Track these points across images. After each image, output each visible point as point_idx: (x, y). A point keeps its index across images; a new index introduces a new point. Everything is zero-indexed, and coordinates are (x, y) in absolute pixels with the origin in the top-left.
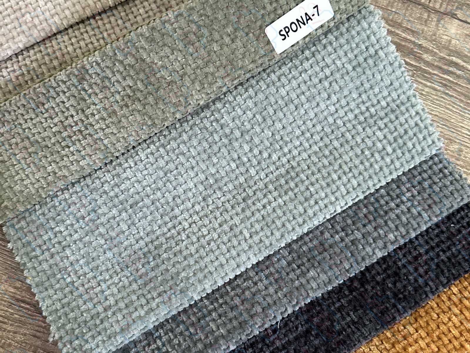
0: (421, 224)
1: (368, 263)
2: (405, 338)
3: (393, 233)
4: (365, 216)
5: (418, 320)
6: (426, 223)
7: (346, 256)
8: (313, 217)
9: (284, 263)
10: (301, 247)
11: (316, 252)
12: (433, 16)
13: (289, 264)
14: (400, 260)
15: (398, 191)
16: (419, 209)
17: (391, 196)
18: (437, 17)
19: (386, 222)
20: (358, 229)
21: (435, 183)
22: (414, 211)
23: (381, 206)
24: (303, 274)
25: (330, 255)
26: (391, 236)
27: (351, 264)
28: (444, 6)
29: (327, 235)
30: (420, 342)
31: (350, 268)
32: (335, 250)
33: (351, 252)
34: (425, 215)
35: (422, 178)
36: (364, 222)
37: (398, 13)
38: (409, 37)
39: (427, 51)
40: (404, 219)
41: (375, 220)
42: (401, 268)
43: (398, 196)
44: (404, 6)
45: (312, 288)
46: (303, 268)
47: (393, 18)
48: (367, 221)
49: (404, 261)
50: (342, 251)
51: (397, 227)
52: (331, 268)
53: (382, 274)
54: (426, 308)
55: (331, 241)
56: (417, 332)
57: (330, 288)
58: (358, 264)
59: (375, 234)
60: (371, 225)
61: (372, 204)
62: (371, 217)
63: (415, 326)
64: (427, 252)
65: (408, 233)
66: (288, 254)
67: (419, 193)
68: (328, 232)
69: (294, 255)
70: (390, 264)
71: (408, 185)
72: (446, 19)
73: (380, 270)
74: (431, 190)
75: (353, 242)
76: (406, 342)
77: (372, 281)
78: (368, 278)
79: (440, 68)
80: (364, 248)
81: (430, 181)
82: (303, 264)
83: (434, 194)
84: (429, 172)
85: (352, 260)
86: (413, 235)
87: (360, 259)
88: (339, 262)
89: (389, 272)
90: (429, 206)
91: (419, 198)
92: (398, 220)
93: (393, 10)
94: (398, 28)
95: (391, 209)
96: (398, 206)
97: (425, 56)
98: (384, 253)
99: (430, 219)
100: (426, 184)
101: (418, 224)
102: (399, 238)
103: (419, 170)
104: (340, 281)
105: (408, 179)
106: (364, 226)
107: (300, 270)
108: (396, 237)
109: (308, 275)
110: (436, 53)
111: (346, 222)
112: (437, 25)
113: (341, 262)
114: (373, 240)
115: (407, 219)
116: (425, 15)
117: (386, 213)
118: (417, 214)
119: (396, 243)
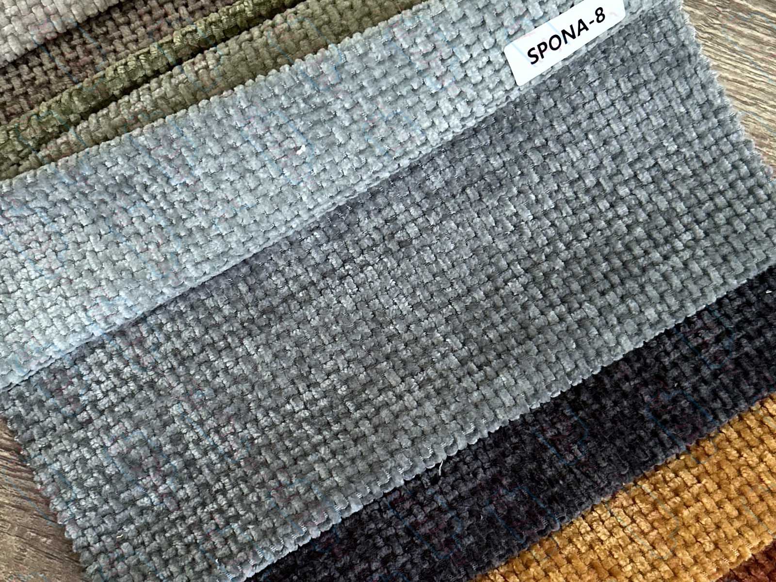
0: (706, 290)
1: (606, 360)
2: (676, 492)
3: (655, 307)
4: (606, 276)
5: (702, 461)
6: (716, 289)
7: (567, 349)
9: (453, 360)
10: (485, 333)
11: (513, 341)
13: (462, 362)
14: (668, 354)
15: (667, 230)
16: (705, 263)
17: (654, 240)
19: (642, 287)
20: (591, 300)
21: (738, 215)
22: (695, 267)
23: (635, 258)
24: (488, 380)
25: (538, 347)
26: (651, 313)
27: (575, 362)
29: (533, 311)
30: (705, 500)
31: (573, 370)
32: (548, 337)
33: (576, 341)
34: (714, 274)
35: (715, 205)
36: (601, 288)
40: (676, 281)
41: (622, 283)
42: (669, 368)
43: (667, 241)
45: (504, 404)
46: (488, 369)
48: (608, 286)
49: (674, 356)
50: (559, 339)
51: (662, 296)
52: (538, 369)
53: (633, 379)
54: (717, 440)
55: (540, 321)
56: (699, 482)
57: (536, 406)
58: (588, 362)
59: (622, 309)
60: (615, 292)
61: (619, 255)
62: (615, 279)
63: (695, 471)
64: (718, 339)
65: (682, 306)
66: (461, 346)
67: (707, 234)
68: (537, 306)
69: (472, 348)
70: (648, 361)
71: (687, 219)
73: (629, 372)
74: (730, 229)
75: (580, 323)
76: (677, 500)
77: (615, 391)
78: (608, 386)
80: (600, 334)
81: (728, 212)
82: (488, 363)
83: (735, 235)
84: (730, 194)
85: (577, 355)
86: (692, 311)
87: (592, 353)
88: (554, 359)
89: (646, 375)
90: (725, 258)
91: (706, 243)
92: (664, 284)
95: (653, 264)
96: (666, 258)
98: (637, 344)
99: (725, 283)
100: (720, 218)
101: (702, 290)
102: (665, 316)
103: (710, 191)
104: (554, 393)
105: (689, 208)
106: (603, 294)
107: (482, 373)
108: (659, 314)
109: (496, 381)
111: (569, 287)
113: (558, 358)
114: (618, 319)
115: (682, 283)
117: (644, 270)
118: (701, 273)
119: (659, 326)
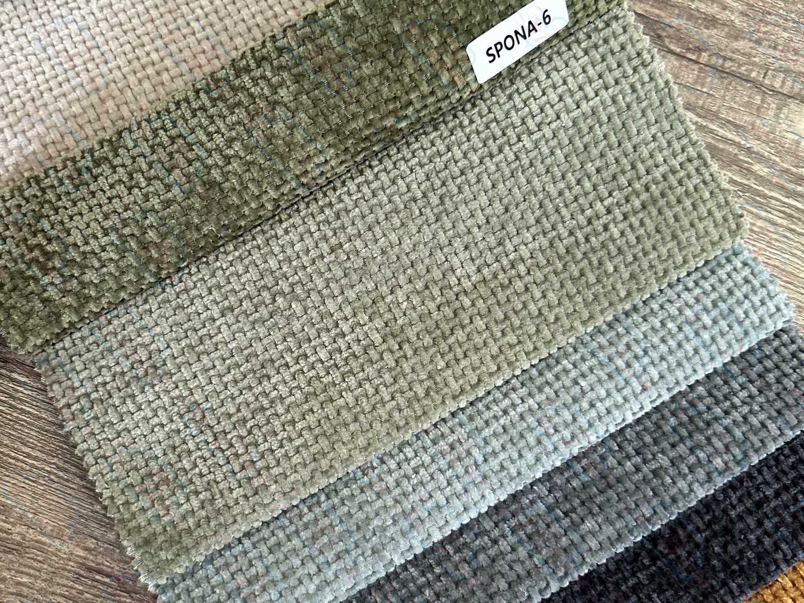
0: (766, 441)
1: (682, 507)
3: (721, 457)
4: (674, 429)
6: (775, 439)
7: (645, 496)
8: (587, 430)
9: (541, 507)
10: (568, 481)
11: (595, 489)
12: (769, 99)
13: (550, 509)
14: (734, 507)
15: (726, 389)
16: (762, 416)
17: (715, 397)
18: (776, 102)
19: (708, 439)
20: (663, 452)
21: (786, 375)
22: (754, 420)
23: (700, 414)
24: (575, 526)
25: (618, 495)
26: (718, 462)
27: (653, 509)
28: (789, 83)
29: (611, 461)
31: (652, 516)
32: (627, 485)
33: (653, 490)
34: (772, 426)
35: (765, 367)
36: (672, 440)
37: (712, 95)
38: (730, 136)
39: (760, 158)
40: (738, 433)
41: (690, 435)
43: (726, 398)
44: (722, 82)
45: (591, 549)
46: (574, 515)
47: (704, 103)
48: (677, 438)
49: (740, 509)
50: (637, 487)
51: (727, 447)
52: (620, 515)
55: (619, 471)
57: (620, 549)
58: (665, 508)
59: (692, 459)
60: (684, 444)
61: (685, 410)
62: (684, 433)
65: (746, 455)
66: (547, 493)
67: (760, 392)
68: (614, 457)
69: (558, 495)
70: (716, 513)
71: (741, 379)
72: (792, 106)
73: (700, 524)
74: (781, 387)
75: (655, 473)
77: (688, 542)
78: (682, 537)
79: (782, 188)
80: (674, 483)
81: (777, 373)
82: (574, 510)
83: (785, 392)
84: (775, 357)
85: (655, 502)
86: (755, 460)
87: (668, 500)
88: (633, 506)
89: (716, 527)
90: (779, 412)
91: (761, 399)
92: (728, 435)
93: (705, 90)
94: (712, 121)
95: (716, 419)
96: (727, 413)
97: (756, 167)
98: (708, 490)
99: (782, 434)
100: (771, 378)
101: (762, 441)
102: (731, 465)
103: (758, 356)
104: (636, 537)
105: (741, 370)
106: (673, 446)
107: (568, 520)
108: (726, 463)
109: (582, 527)
110: (775, 163)
111: (642, 439)
112: (777, 116)
113: (637, 505)
114: (689, 468)
115: (744, 434)
116: (758, 99)
117: (708, 424)
118: (759, 425)
119: (727, 473)
